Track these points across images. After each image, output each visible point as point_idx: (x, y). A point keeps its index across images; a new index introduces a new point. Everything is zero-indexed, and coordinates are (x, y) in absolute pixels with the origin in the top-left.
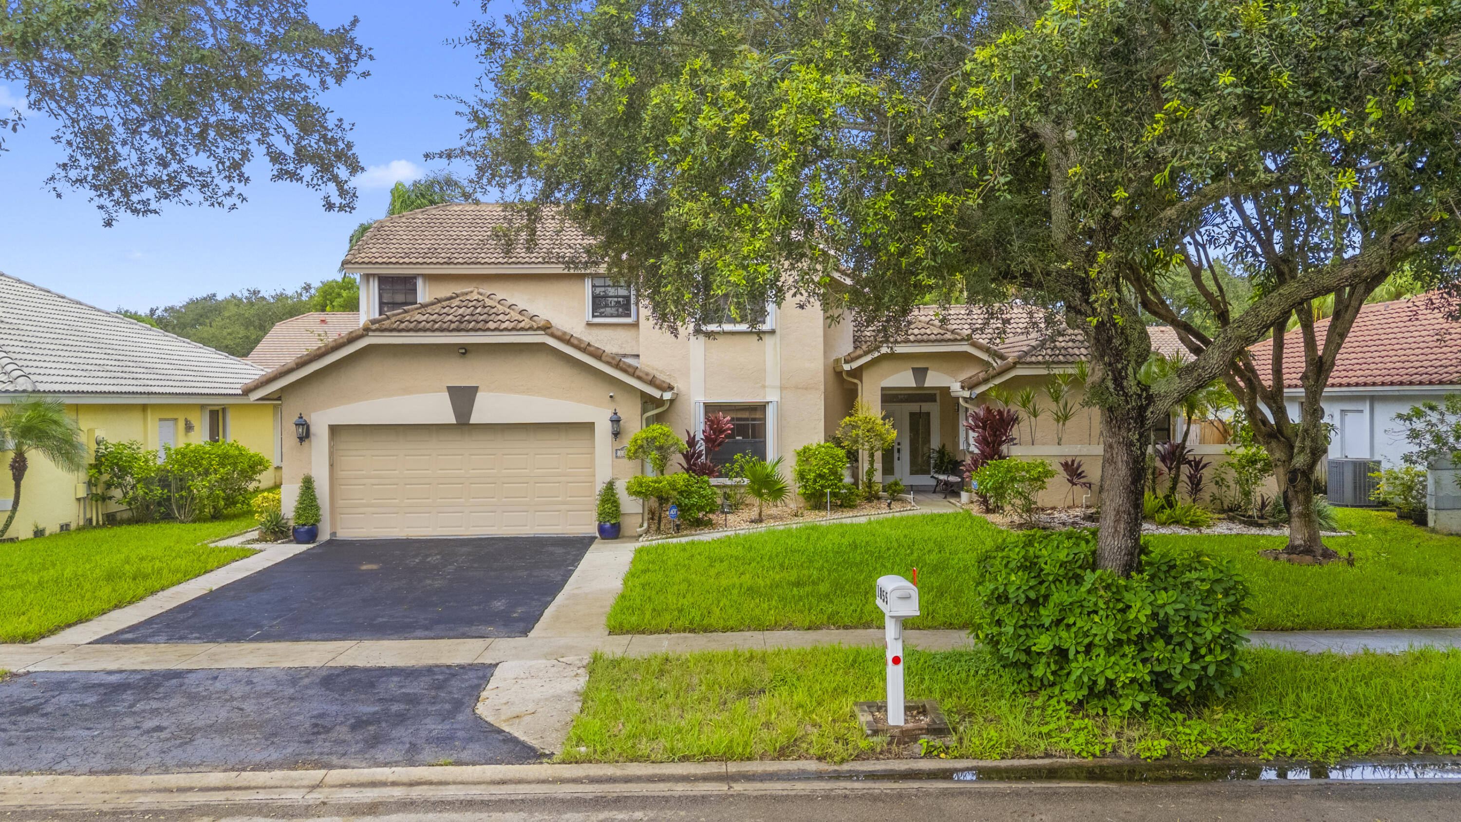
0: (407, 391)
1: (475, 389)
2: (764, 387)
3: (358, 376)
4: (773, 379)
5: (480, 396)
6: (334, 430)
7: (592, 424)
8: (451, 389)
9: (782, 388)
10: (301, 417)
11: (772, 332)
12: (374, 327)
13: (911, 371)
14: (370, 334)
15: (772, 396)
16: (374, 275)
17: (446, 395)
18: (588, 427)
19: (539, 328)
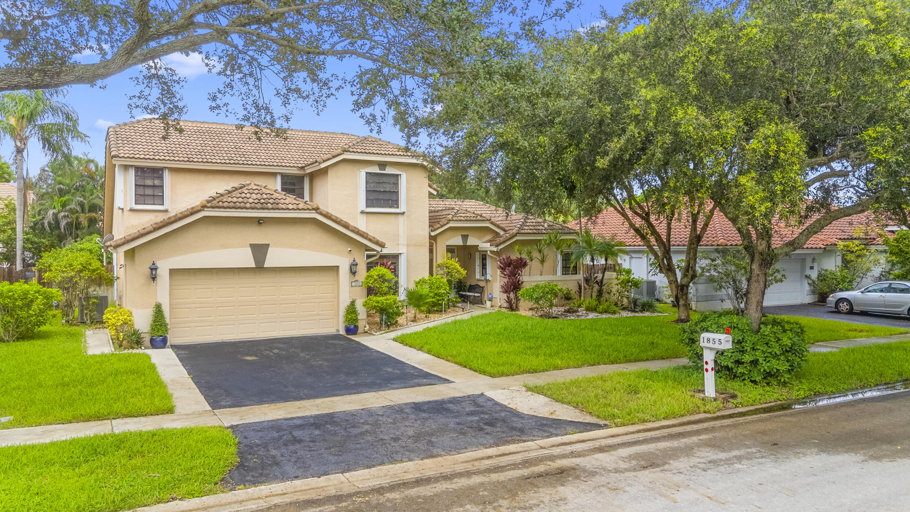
0: (223, 247)
1: (268, 246)
2: (398, 244)
3: (190, 237)
4: (403, 240)
5: (270, 249)
6: (173, 272)
7: (337, 267)
8: (252, 246)
9: (408, 245)
10: (154, 264)
11: (403, 213)
12: (209, 205)
13: (460, 237)
14: (205, 209)
15: (402, 250)
16: (132, 166)
17: (249, 250)
18: (336, 269)
19: (313, 209)
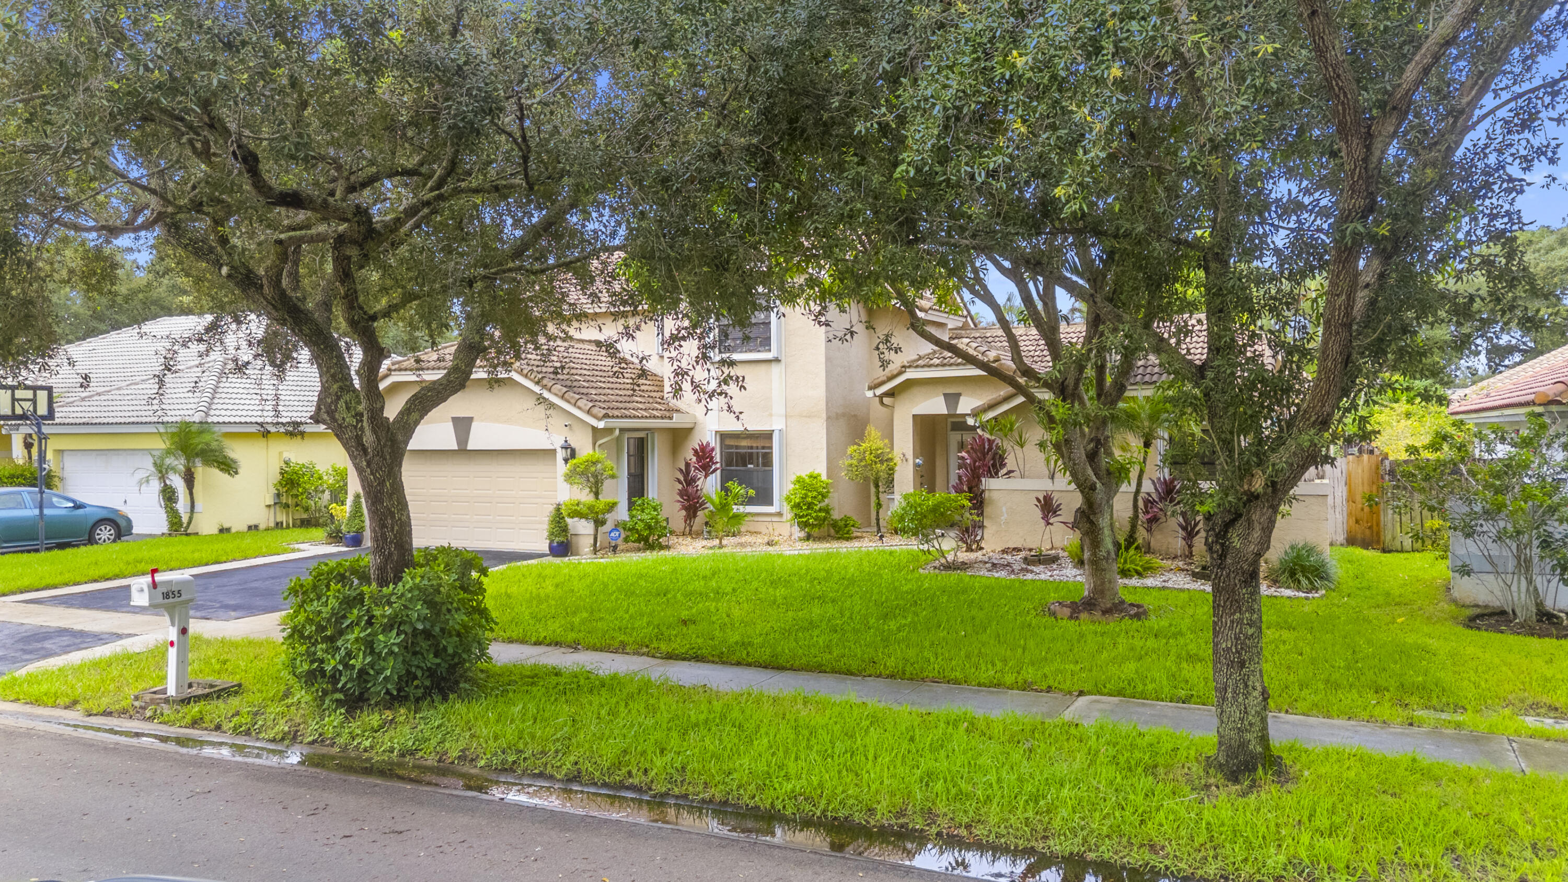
1: (470, 420)
2: (771, 415)
4: (778, 408)
5: (475, 425)
7: (552, 451)
8: (454, 421)
9: (788, 417)
11: (777, 360)
13: (942, 398)
14: (393, 373)
15: (776, 424)
17: (451, 424)
18: (550, 453)
19: (508, 365)
